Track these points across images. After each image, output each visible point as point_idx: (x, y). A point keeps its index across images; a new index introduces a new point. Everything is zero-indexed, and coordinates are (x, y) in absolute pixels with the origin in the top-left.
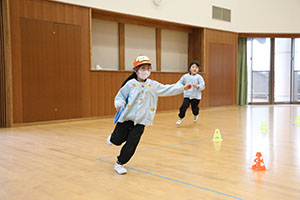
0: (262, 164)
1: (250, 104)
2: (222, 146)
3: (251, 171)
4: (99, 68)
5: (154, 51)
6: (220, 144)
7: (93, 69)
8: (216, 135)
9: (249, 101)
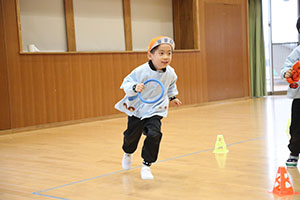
0: (288, 185)
1: (271, 94)
2: (227, 161)
3: (272, 196)
4: (34, 49)
5: (122, 20)
6: (225, 158)
7: (25, 51)
8: (218, 144)
9: (269, 89)
